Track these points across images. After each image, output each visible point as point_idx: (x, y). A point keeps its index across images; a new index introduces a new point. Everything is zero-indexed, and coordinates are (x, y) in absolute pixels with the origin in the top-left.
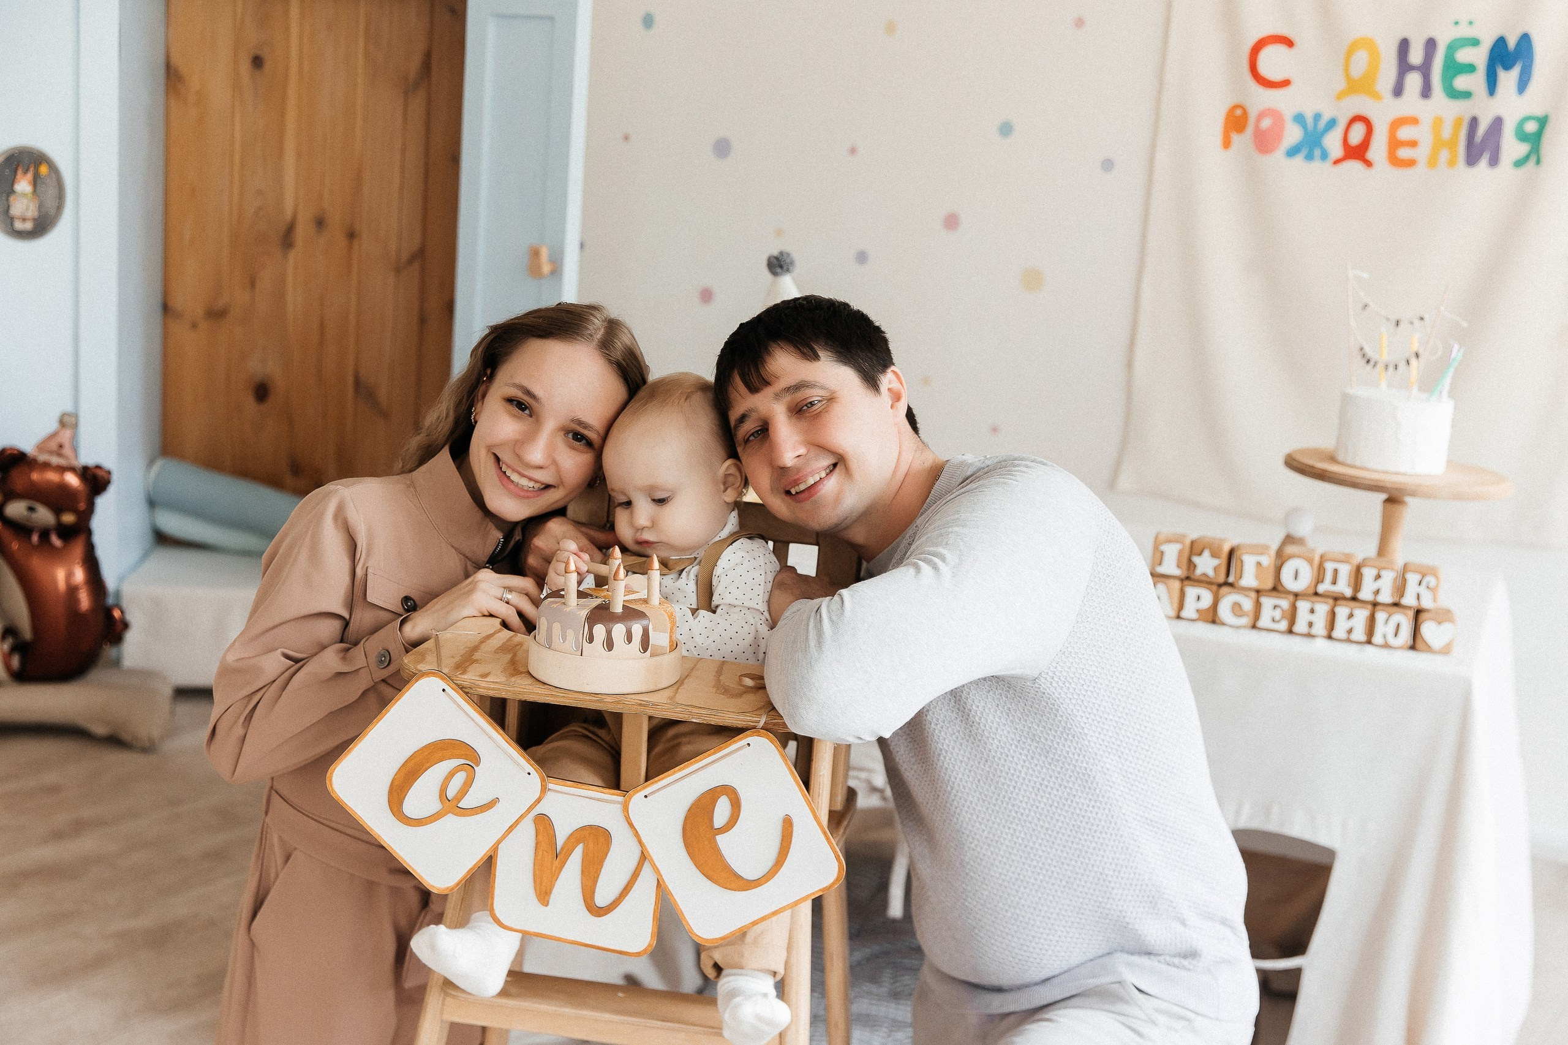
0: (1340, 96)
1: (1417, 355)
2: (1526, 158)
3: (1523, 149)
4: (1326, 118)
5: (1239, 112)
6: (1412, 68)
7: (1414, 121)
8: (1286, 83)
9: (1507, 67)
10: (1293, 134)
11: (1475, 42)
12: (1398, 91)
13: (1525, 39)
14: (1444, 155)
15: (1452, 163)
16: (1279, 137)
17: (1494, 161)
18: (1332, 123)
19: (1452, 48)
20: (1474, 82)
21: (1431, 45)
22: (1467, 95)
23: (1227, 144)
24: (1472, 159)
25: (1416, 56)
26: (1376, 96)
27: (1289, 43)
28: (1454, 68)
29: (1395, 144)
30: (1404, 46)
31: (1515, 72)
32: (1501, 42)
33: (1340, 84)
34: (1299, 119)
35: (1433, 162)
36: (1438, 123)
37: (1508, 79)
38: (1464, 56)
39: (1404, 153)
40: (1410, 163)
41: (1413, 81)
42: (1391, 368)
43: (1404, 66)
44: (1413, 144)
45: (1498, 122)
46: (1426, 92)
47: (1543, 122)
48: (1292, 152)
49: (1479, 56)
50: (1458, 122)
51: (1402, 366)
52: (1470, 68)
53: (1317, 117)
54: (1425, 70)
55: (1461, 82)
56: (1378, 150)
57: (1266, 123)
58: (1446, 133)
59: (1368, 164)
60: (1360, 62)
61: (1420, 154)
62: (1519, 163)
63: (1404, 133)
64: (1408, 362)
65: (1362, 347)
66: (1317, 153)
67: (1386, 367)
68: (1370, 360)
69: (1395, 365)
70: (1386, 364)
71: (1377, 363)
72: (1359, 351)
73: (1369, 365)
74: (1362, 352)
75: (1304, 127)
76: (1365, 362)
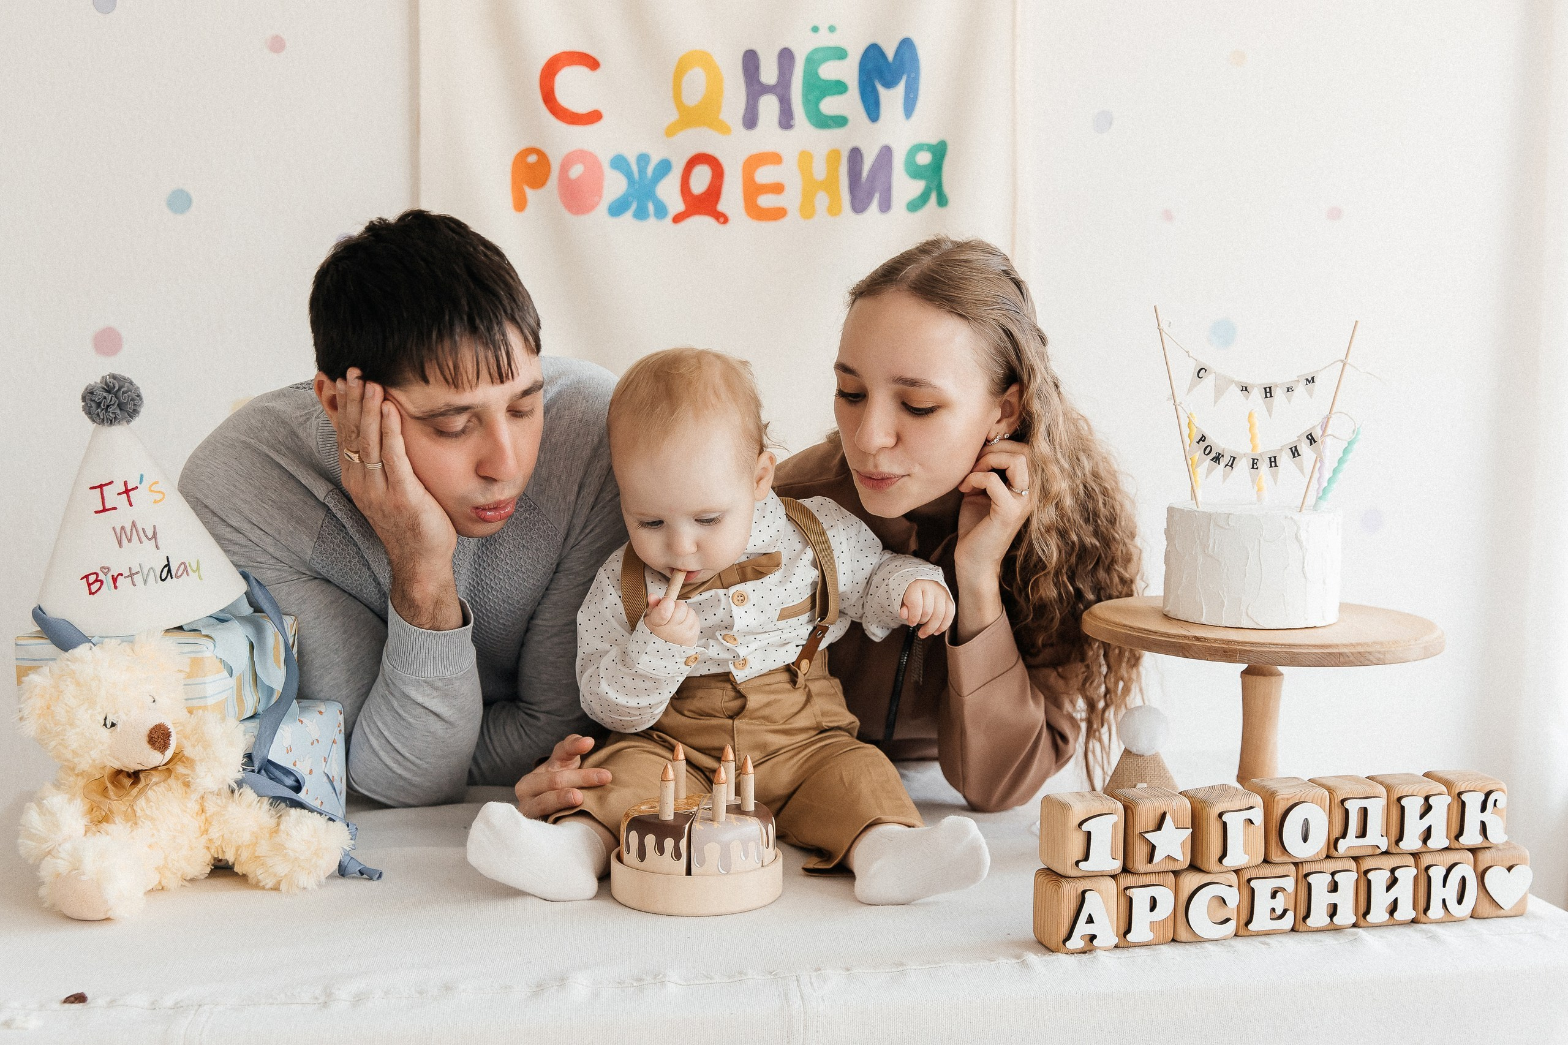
0: (670, 131)
1: (1311, 439)
2: (924, 199)
3: (917, 187)
4: (655, 160)
5: (533, 158)
6: (766, 89)
7: (774, 158)
8: (594, 117)
9: (889, 84)
10: (614, 185)
11: (840, 54)
12: (750, 120)
13: (906, 45)
14: (822, 200)
15: (834, 210)
16: (598, 191)
17: (886, 206)
18: (665, 167)
19: (813, 62)
20: (849, 104)
21: (786, 57)
22: (840, 121)
23: (520, 204)
24: (859, 205)
25: (769, 74)
26: (723, 128)
27: (593, 64)
28: (818, 89)
29: (752, 190)
30: (751, 60)
31: (901, 88)
32: (873, 52)
33: (673, 116)
34: (619, 163)
35: (807, 210)
36: (805, 158)
37: (891, 98)
38: (829, 71)
39: (766, 201)
40: (778, 214)
41: (769, 105)
42: (1264, 466)
43: (755, 87)
44: (777, 188)
45: (886, 153)
46: (786, 120)
47: (939, 151)
48: (617, 209)
49: (847, 71)
50: (833, 156)
51: (1285, 459)
52: (839, 87)
53: (643, 159)
54: (782, 90)
55: (830, 106)
56: (731, 199)
57: (576, 171)
58: (820, 171)
59: (722, 218)
60: (695, 85)
61: (791, 199)
62: (915, 206)
63: (765, 175)
64: (1295, 452)
65: (1203, 436)
66: (651, 207)
67: (1254, 464)
68: (1223, 456)
69: (1270, 458)
70: (1254, 460)
71: (1234, 458)
72: (1198, 442)
73: (1222, 464)
74: (1203, 445)
75: (628, 175)
76: (1212, 460)
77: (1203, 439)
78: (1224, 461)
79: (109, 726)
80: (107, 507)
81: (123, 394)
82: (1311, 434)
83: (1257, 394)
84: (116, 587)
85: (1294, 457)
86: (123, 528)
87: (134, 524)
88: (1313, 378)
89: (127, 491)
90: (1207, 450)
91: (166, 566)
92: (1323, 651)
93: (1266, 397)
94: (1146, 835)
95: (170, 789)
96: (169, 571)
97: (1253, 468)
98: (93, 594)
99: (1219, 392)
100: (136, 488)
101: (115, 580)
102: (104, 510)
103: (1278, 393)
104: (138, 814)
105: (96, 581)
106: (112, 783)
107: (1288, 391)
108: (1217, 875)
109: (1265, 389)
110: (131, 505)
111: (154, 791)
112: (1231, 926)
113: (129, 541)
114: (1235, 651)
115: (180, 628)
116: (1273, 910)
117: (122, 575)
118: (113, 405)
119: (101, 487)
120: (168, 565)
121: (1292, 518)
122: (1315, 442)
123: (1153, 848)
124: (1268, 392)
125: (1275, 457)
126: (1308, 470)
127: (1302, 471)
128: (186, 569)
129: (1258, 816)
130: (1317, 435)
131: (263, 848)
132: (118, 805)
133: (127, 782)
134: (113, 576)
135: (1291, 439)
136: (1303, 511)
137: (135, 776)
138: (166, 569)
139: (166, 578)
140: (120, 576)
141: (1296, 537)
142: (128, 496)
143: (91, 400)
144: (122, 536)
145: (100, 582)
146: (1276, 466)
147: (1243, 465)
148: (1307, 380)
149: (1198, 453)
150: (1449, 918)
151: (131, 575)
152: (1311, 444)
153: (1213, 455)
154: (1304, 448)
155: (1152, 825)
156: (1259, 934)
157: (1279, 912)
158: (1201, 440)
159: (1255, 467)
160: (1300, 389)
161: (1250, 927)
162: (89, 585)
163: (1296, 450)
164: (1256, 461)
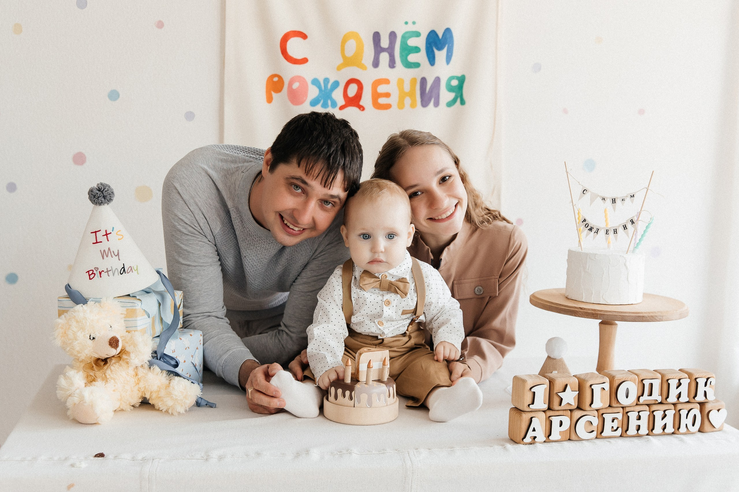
0: (339, 68)
1: (632, 222)
2: (454, 101)
3: (451, 96)
4: (331, 82)
5: (276, 79)
6: (383, 50)
7: (387, 81)
8: (305, 61)
9: (440, 49)
10: (313, 92)
11: (417, 34)
12: (376, 64)
13: (448, 31)
14: (408, 101)
15: (413, 105)
16: (306, 94)
17: (437, 104)
18: (336, 84)
19: (405, 38)
20: (421, 57)
21: (393, 35)
22: (417, 65)
23: (270, 100)
24: (425, 104)
25: (385, 43)
26: (363, 67)
27: (304, 36)
28: (407, 50)
29: (376, 96)
30: (377, 37)
31: (445, 51)
32: (432, 34)
33: (341, 61)
34: (315, 82)
35: (401, 105)
36: (400, 82)
37: (440, 55)
38: (412, 42)
39: (382, 101)
40: (388, 107)
41: (384, 57)
42: (611, 233)
43: (378, 49)
44: (387, 95)
45: (437, 80)
46: (392, 64)
47: (462, 80)
48: (314, 103)
49: (420, 42)
50: (414, 81)
51: (621, 230)
52: (417, 50)
53: (326, 80)
54: (390, 50)
55: (412, 58)
56: (366, 100)
57: (296, 86)
58: (407, 87)
59: (362, 108)
60: (351, 47)
61: (393, 100)
62: (450, 104)
63: (382, 89)
64: (625, 227)
65: (585, 219)
66: (329, 102)
67: (607, 232)
68: (593, 228)
69: (614, 230)
70: (607, 230)
71: (598, 229)
72: (583, 222)
73: (593, 232)
74: (585, 223)
75: (319, 87)
76: (589, 230)
77: (585, 220)
78: (594, 230)
79: (92, 339)
80: (98, 241)
81: (105, 192)
82: (632, 220)
83: (609, 202)
84: (101, 277)
85: (625, 229)
86: (104, 251)
87: (109, 249)
88: (633, 195)
89: (107, 235)
90: (587, 225)
91: (123, 268)
92: (637, 315)
93: (613, 203)
94: (559, 394)
95: (121, 365)
96: (124, 270)
97: (606, 234)
98: (91, 279)
99: (592, 201)
100: (111, 233)
101: (100, 273)
102: (97, 242)
103: (618, 201)
104: (107, 377)
105: (92, 273)
106: (96, 364)
107: (623, 200)
108: (588, 412)
109: (613, 199)
110: (108, 241)
111: (114, 366)
112: (594, 434)
113: (107, 256)
114: (597, 314)
115: (129, 295)
116: (613, 427)
117: (103, 271)
118: (101, 196)
119: (96, 232)
120: (124, 267)
121: (623, 256)
122: (634, 223)
123: (562, 400)
124: (614, 201)
125: (616, 229)
126: (631, 235)
127: (628, 236)
128: (131, 269)
129: (607, 386)
130: (635, 220)
131: (162, 393)
132: (99, 374)
133: (102, 363)
134: (100, 272)
135: (623, 222)
136: (628, 253)
137: (105, 361)
138: (123, 269)
139: (123, 273)
140: (103, 272)
141: (625, 265)
142: (107, 237)
143: (92, 194)
144: (104, 254)
145: (94, 274)
146: (616, 233)
147: (602, 233)
148: (631, 196)
149: (582, 227)
150: (688, 432)
151: (107, 271)
152: (632, 224)
153: (589, 228)
154: (629, 225)
155: (561, 389)
156: (606, 438)
157: (615, 428)
158: (584, 221)
159: (607, 233)
160: (628, 200)
161: (603, 434)
162: (89, 275)
163: (626, 226)
164: (608, 231)
